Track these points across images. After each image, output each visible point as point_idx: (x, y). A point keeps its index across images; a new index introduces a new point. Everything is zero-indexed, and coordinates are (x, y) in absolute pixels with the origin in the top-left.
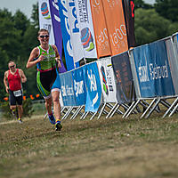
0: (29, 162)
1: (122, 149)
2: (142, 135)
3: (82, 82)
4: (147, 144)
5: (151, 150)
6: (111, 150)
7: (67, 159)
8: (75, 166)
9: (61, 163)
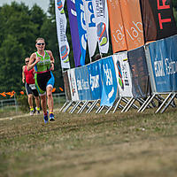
0: (44, 155)
1: (137, 143)
2: (158, 129)
3: (98, 76)
4: (162, 139)
5: (166, 145)
6: (126, 144)
7: (83, 153)
8: (91, 159)
9: (77, 156)
